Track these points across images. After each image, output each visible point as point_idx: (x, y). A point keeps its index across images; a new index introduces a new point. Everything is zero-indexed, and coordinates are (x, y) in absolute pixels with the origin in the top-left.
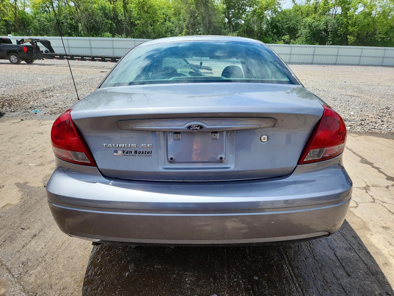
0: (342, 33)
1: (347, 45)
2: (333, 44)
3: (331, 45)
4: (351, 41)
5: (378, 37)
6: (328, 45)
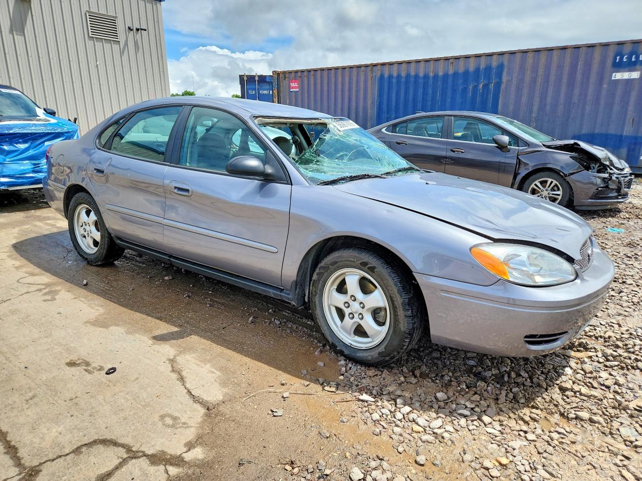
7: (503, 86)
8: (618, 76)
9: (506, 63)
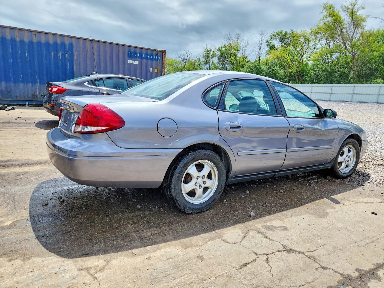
7: (75, 57)
8: (131, 62)
9: (74, 43)
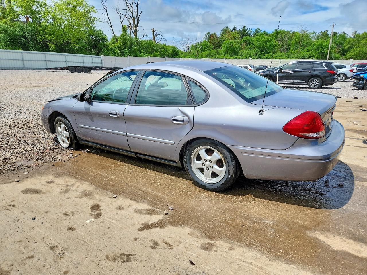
0: (41, 40)
1: (49, 51)
2: (36, 50)
3: (34, 50)
4: (52, 48)
5: (73, 46)
6: (31, 51)
